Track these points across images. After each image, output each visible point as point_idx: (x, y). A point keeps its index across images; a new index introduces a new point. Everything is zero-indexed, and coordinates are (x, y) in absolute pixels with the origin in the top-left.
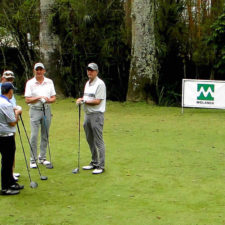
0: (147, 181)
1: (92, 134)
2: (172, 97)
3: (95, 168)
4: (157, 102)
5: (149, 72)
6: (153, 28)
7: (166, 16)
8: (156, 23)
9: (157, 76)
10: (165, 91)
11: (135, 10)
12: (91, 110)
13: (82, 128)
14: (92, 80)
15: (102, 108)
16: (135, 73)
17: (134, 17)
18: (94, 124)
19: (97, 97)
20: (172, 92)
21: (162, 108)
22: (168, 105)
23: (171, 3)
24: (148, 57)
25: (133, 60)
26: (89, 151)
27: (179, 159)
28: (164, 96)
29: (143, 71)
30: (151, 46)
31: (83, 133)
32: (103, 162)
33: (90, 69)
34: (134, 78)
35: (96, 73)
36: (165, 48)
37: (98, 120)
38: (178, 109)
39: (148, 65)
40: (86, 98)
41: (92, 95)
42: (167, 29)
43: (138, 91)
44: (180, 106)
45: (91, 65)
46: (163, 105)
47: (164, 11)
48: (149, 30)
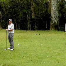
0: (55, 52)
1: (10, 39)
2: (63, 29)
3: (11, 49)
4: (58, 30)
5: (56, 22)
6: (57, 9)
7: (61, 6)
8: (58, 8)
9: (58, 23)
10: (61, 27)
11: (52, 4)
12: (10, 32)
13: (7, 37)
14: (10, 24)
15: (13, 32)
16: (52, 22)
17: (52, 6)
18: (11, 36)
19: (12, 29)
20: (63, 27)
21: (60, 32)
22: (62, 31)
23: (62, 2)
24: (56, 17)
25: (52, 18)
26: (9, 44)
27: (64, 46)
28: (60, 28)
29: (54, 21)
30: (57, 14)
31: (8, 39)
32: (13, 47)
33: (10, 21)
34: (52, 23)
35: (11, 22)
36: (60, 15)
37: (12, 35)
38: (64, 32)
39: (56, 20)
40: (9, 29)
41: (10, 28)
42: (61, 9)
43: (53, 27)
44: (65, 31)
45: (10, 20)
46: (60, 31)
47: (60, 4)
48: (56, 10)
